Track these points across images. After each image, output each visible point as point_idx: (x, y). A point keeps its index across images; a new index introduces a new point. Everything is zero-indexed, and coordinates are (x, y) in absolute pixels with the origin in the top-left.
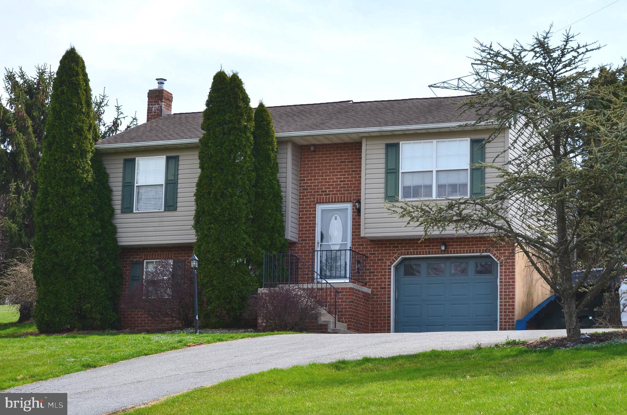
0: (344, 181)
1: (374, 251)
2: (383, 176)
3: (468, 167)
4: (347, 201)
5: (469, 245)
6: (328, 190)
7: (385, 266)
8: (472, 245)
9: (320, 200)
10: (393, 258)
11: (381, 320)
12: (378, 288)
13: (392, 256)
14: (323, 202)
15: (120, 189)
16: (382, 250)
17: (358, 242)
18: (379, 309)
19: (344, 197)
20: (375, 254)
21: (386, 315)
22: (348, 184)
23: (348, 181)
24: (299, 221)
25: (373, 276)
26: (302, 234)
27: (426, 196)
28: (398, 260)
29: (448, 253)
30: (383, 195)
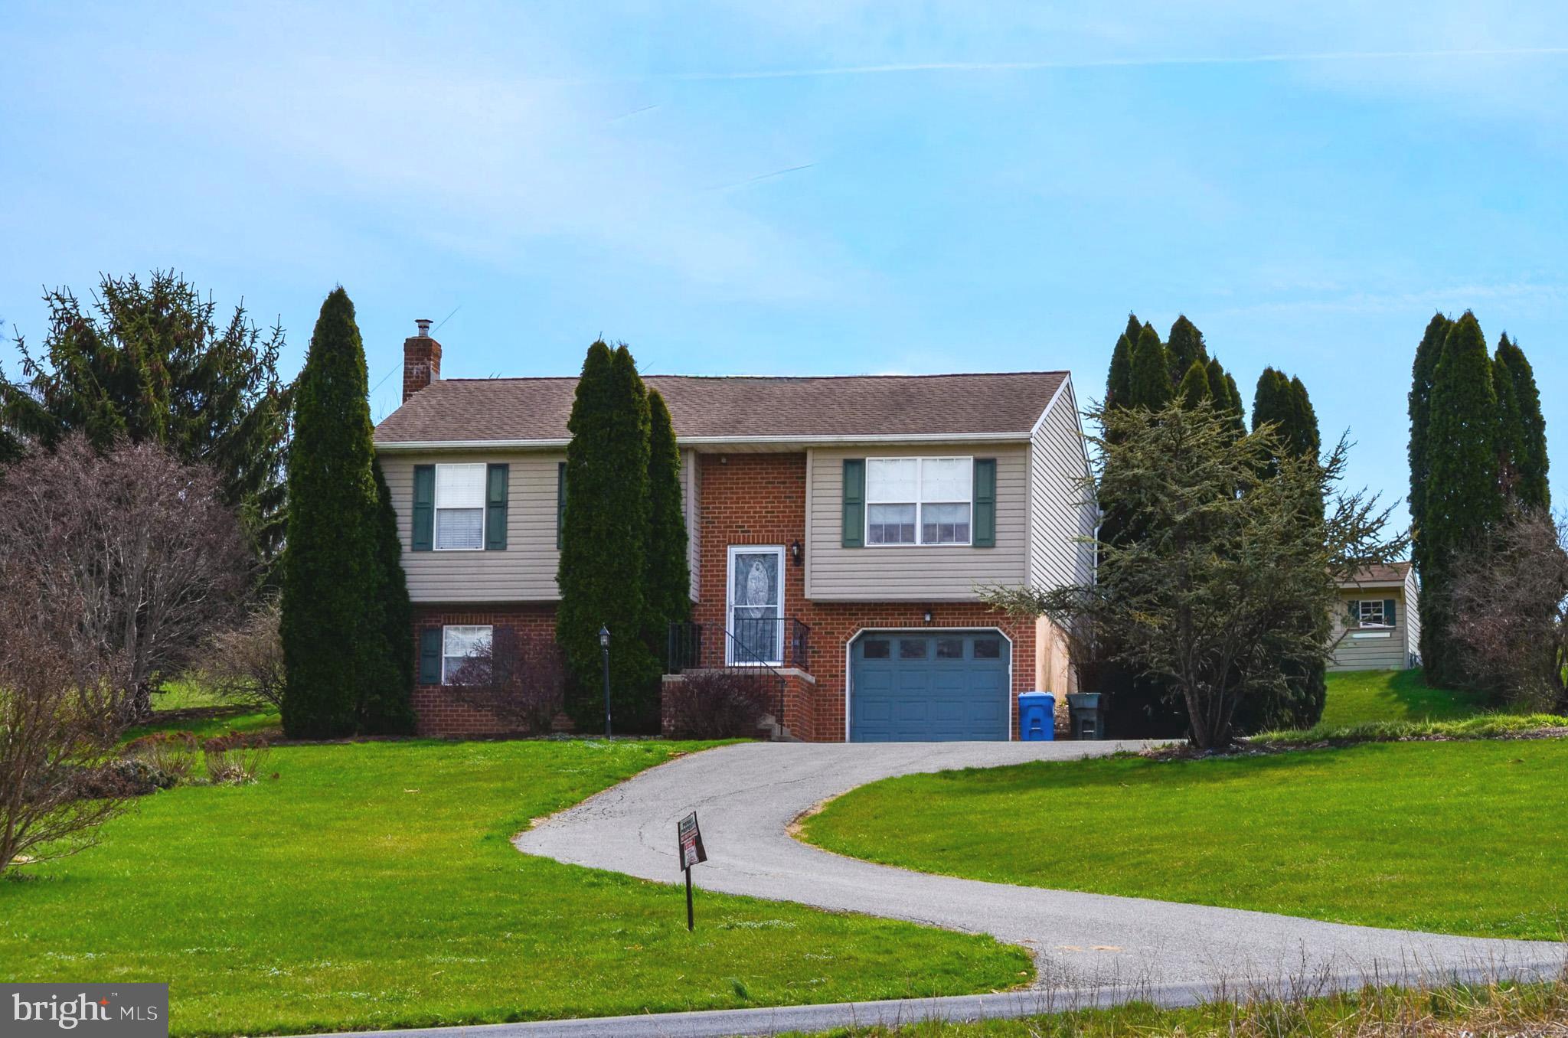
0: (773, 512)
1: (819, 619)
2: (839, 508)
3: (970, 500)
4: (778, 543)
6: (746, 525)
7: (838, 643)
8: (970, 614)
9: (735, 539)
10: (849, 631)
11: (830, 724)
12: (826, 676)
13: (848, 629)
14: (739, 543)
15: (409, 512)
16: (832, 619)
17: (795, 605)
18: (827, 707)
19: (773, 536)
20: (821, 624)
21: (839, 719)
22: (778, 517)
23: (778, 512)
24: (701, 571)
25: (819, 657)
26: (705, 591)
27: (905, 540)
28: (857, 634)
29: (934, 626)
30: (839, 538)
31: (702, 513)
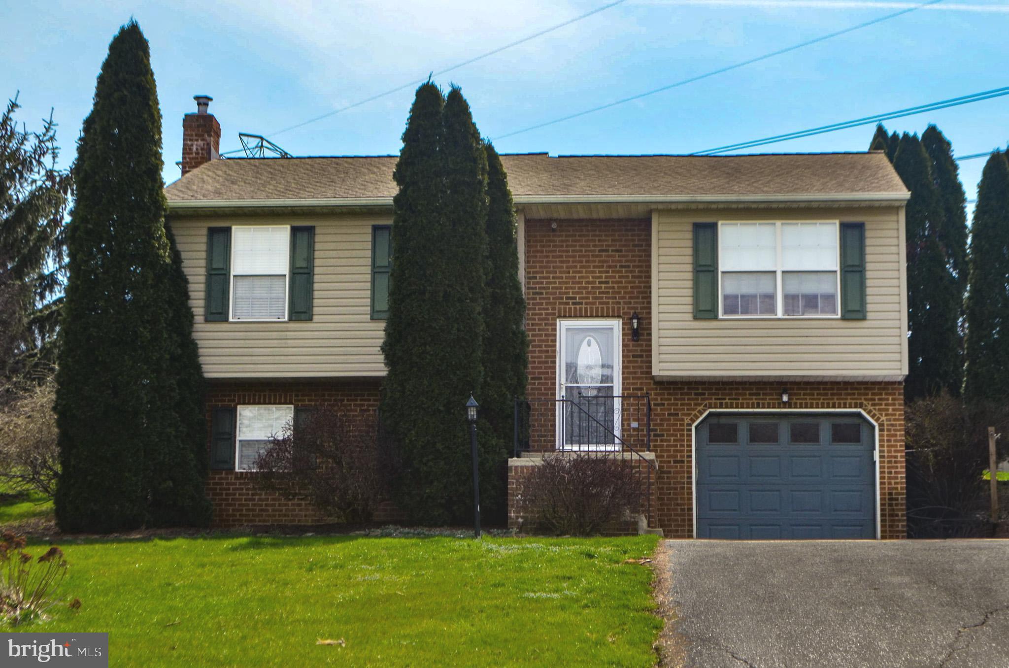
0: (607, 283)
1: (661, 399)
2: (690, 276)
3: (836, 267)
4: (613, 316)
5: (826, 394)
6: (578, 296)
7: (682, 425)
8: (832, 394)
9: (565, 311)
10: (696, 412)
11: (676, 515)
12: (669, 462)
13: (694, 410)
14: (570, 317)
15: (202, 279)
16: (675, 399)
17: (633, 384)
18: (672, 496)
19: (608, 308)
20: (663, 404)
21: (686, 507)
22: (614, 288)
23: (613, 282)
25: (662, 441)
27: (763, 311)
28: (704, 416)
30: (690, 308)
31: (528, 283)
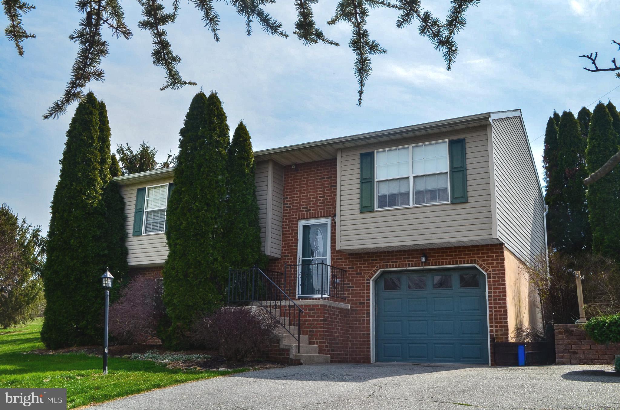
0: (324, 197)
1: (352, 265)
2: (358, 186)
3: (448, 170)
4: (327, 216)
5: (452, 255)
6: (308, 206)
7: (364, 280)
8: (456, 255)
11: (360, 338)
12: (357, 304)
13: (371, 270)
14: (305, 218)
16: (360, 264)
17: (337, 256)
18: (358, 325)
19: (324, 211)
20: (353, 268)
21: (366, 332)
22: (327, 199)
23: (327, 196)
24: (283, 238)
25: (352, 290)
26: (285, 250)
27: (402, 204)
28: (377, 274)
29: (429, 265)
30: (358, 206)
31: (284, 201)
